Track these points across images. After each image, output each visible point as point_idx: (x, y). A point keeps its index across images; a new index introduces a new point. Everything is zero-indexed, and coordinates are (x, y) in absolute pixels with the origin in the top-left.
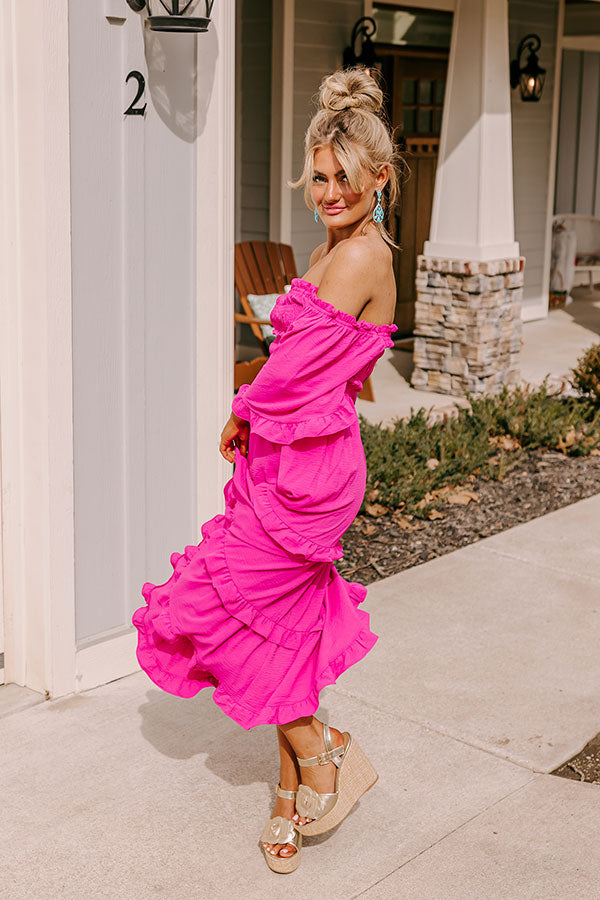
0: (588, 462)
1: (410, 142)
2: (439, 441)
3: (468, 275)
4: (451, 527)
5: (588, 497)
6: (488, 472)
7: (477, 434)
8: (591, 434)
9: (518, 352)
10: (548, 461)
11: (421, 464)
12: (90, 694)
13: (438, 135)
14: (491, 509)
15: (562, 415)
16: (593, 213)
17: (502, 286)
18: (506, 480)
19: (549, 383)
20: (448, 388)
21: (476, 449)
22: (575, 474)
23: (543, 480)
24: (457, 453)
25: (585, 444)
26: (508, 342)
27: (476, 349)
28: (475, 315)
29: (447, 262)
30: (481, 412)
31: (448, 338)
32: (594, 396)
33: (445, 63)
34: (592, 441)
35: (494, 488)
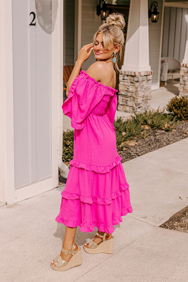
0: (171, 133)
2: (126, 127)
3: (135, 76)
4: (129, 153)
5: (171, 144)
6: (141, 136)
7: (137, 124)
8: (172, 125)
9: (150, 99)
10: (159, 133)
11: (121, 133)
12: (19, 203)
14: (142, 147)
15: (164, 119)
16: (174, 57)
17: (145, 79)
18: (146, 138)
19: (160, 109)
20: (129, 110)
21: (137, 129)
22: (167, 137)
23: (158, 139)
24: (131, 130)
25: (170, 128)
26: (147, 96)
27: (137, 99)
28: (137, 88)
29: (128, 72)
30: (139, 118)
31: (129, 95)
32: (173, 113)
33: (128, 10)
34: (172, 127)
35: (142, 141)
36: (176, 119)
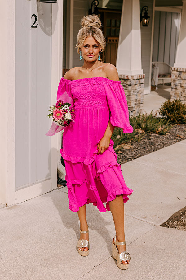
0: (165, 137)
1: (109, 38)
2: (120, 130)
3: (128, 79)
4: (125, 156)
5: (166, 147)
6: (135, 140)
8: (166, 128)
9: (143, 103)
10: (153, 136)
11: (115, 136)
12: (19, 205)
13: (118, 36)
14: (137, 150)
15: (157, 122)
16: (164, 61)
17: (138, 83)
18: (141, 142)
19: (153, 113)
22: (161, 140)
23: (152, 142)
25: (164, 131)
26: (140, 100)
27: (130, 102)
28: (130, 92)
29: (121, 75)
30: (132, 121)
32: (166, 117)
33: (121, 14)
34: (166, 130)
35: (137, 144)
36: (169, 123)
